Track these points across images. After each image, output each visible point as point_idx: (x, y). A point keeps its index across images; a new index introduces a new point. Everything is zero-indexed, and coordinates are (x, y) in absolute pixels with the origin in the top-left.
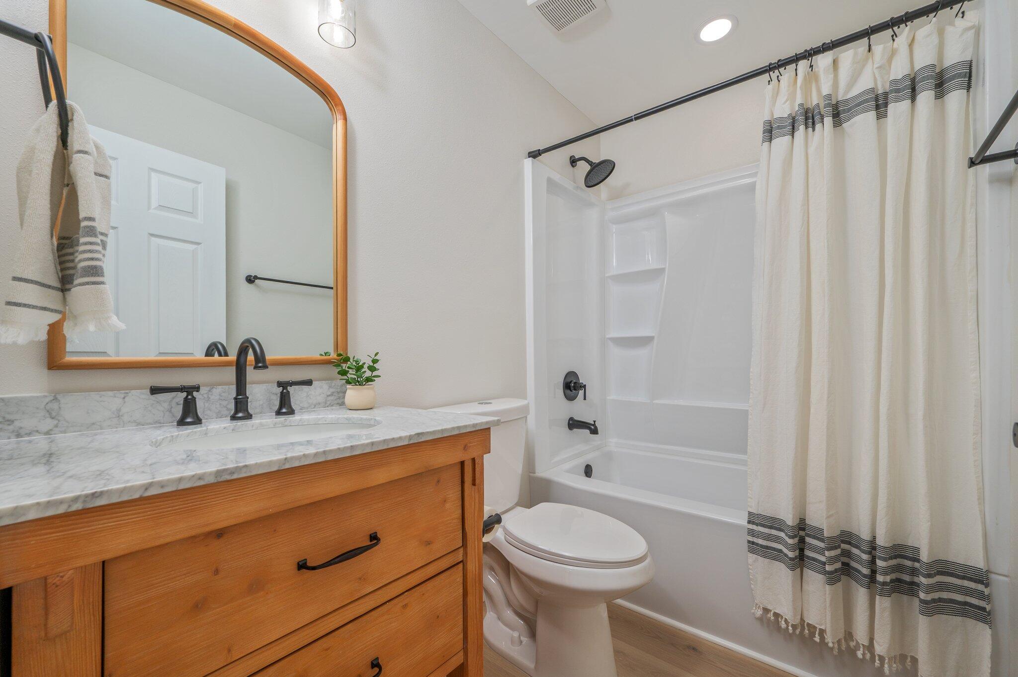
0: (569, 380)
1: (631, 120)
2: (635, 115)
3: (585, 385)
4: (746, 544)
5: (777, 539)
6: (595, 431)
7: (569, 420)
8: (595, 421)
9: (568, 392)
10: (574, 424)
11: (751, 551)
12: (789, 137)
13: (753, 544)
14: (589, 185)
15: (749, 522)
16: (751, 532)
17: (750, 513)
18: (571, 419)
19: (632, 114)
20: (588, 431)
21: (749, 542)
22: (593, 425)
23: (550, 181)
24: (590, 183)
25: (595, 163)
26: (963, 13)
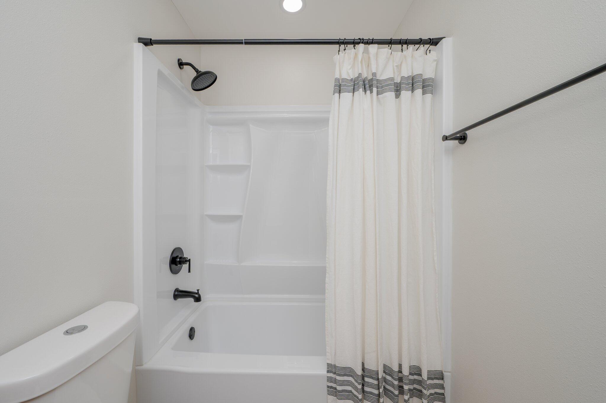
0: (175, 255)
1: (241, 43)
2: (245, 40)
3: (190, 260)
4: (326, 389)
5: (349, 383)
6: (198, 299)
7: (175, 291)
8: (198, 290)
9: (174, 266)
10: (179, 294)
11: (329, 393)
12: (351, 94)
13: (331, 388)
14: (194, 88)
15: (328, 372)
16: (330, 379)
17: (329, 365)
18: (177, 290)
19: (243, 37)
20: (192, 300)
21: (328, 387)
22: (196, 293)
23: (160, 74)
24: (195, 87)
25: (200, 72)
26: (430, 51)
